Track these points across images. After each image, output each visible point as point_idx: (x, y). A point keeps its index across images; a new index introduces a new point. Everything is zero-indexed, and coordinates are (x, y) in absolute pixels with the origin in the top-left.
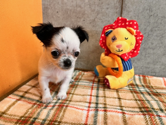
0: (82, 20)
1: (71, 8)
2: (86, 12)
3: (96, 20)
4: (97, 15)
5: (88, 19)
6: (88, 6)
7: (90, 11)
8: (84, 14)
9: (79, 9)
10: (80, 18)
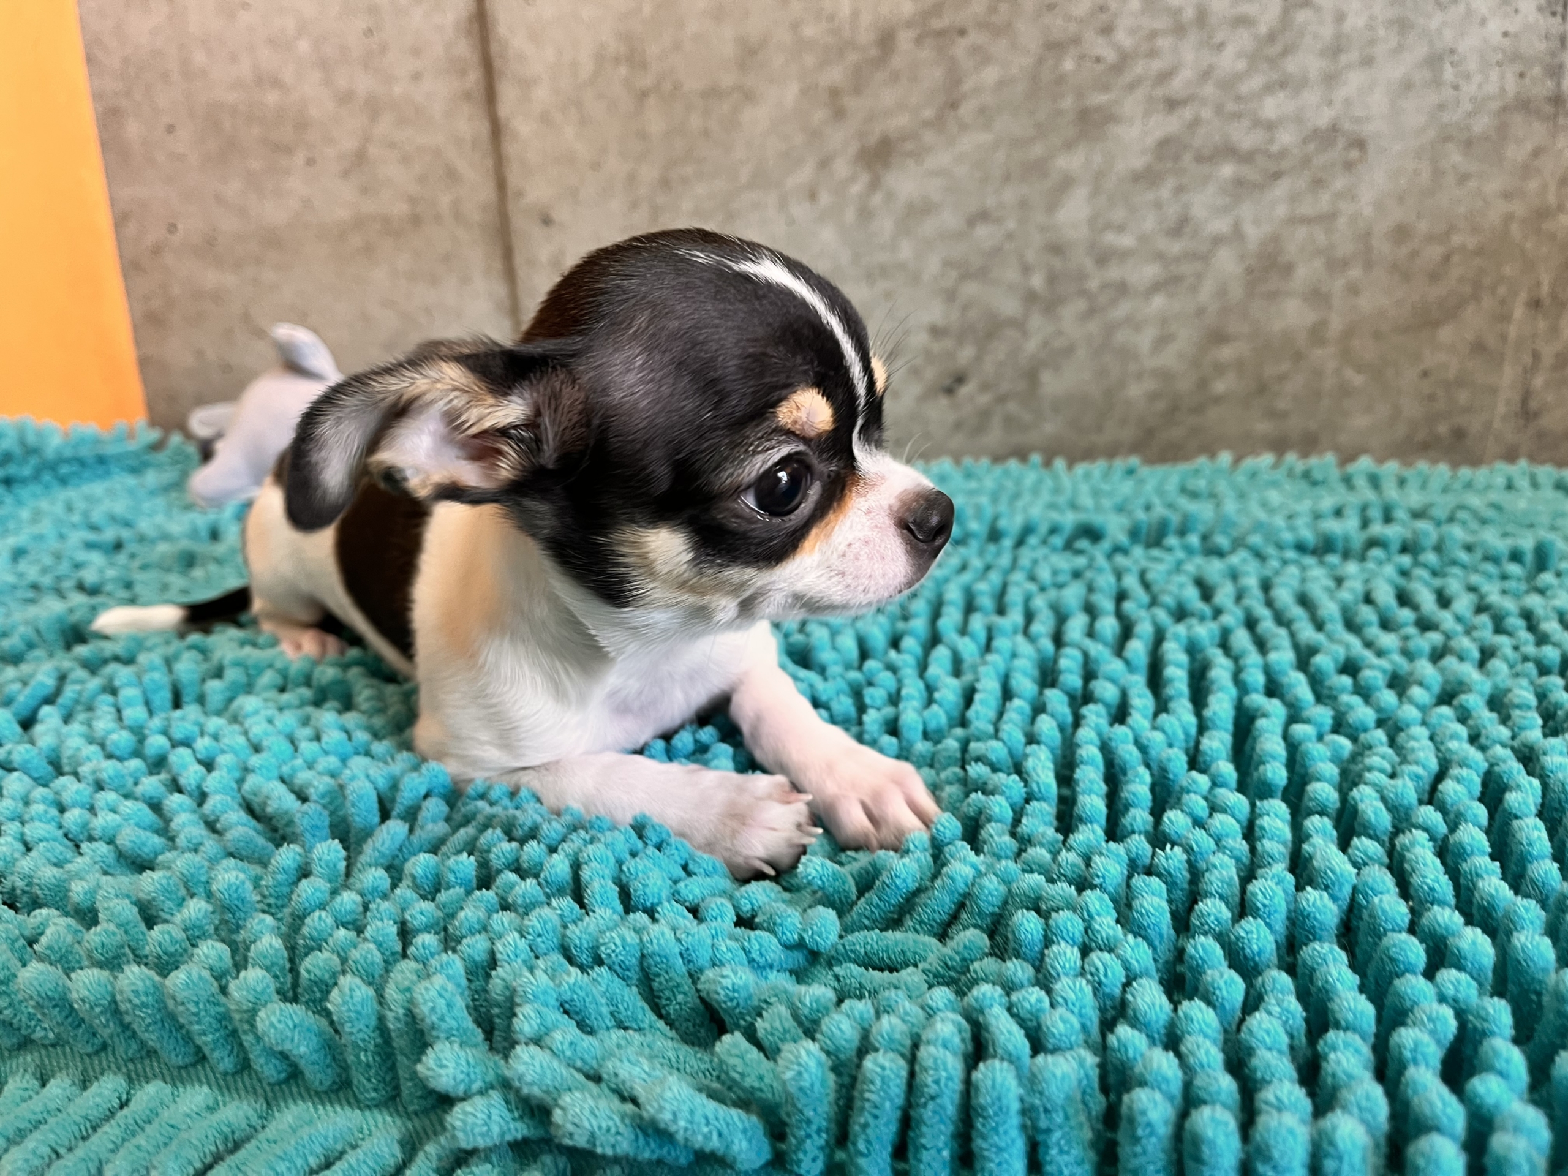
0: (300, 159)
1: (232, 97)
4: (374, 121)
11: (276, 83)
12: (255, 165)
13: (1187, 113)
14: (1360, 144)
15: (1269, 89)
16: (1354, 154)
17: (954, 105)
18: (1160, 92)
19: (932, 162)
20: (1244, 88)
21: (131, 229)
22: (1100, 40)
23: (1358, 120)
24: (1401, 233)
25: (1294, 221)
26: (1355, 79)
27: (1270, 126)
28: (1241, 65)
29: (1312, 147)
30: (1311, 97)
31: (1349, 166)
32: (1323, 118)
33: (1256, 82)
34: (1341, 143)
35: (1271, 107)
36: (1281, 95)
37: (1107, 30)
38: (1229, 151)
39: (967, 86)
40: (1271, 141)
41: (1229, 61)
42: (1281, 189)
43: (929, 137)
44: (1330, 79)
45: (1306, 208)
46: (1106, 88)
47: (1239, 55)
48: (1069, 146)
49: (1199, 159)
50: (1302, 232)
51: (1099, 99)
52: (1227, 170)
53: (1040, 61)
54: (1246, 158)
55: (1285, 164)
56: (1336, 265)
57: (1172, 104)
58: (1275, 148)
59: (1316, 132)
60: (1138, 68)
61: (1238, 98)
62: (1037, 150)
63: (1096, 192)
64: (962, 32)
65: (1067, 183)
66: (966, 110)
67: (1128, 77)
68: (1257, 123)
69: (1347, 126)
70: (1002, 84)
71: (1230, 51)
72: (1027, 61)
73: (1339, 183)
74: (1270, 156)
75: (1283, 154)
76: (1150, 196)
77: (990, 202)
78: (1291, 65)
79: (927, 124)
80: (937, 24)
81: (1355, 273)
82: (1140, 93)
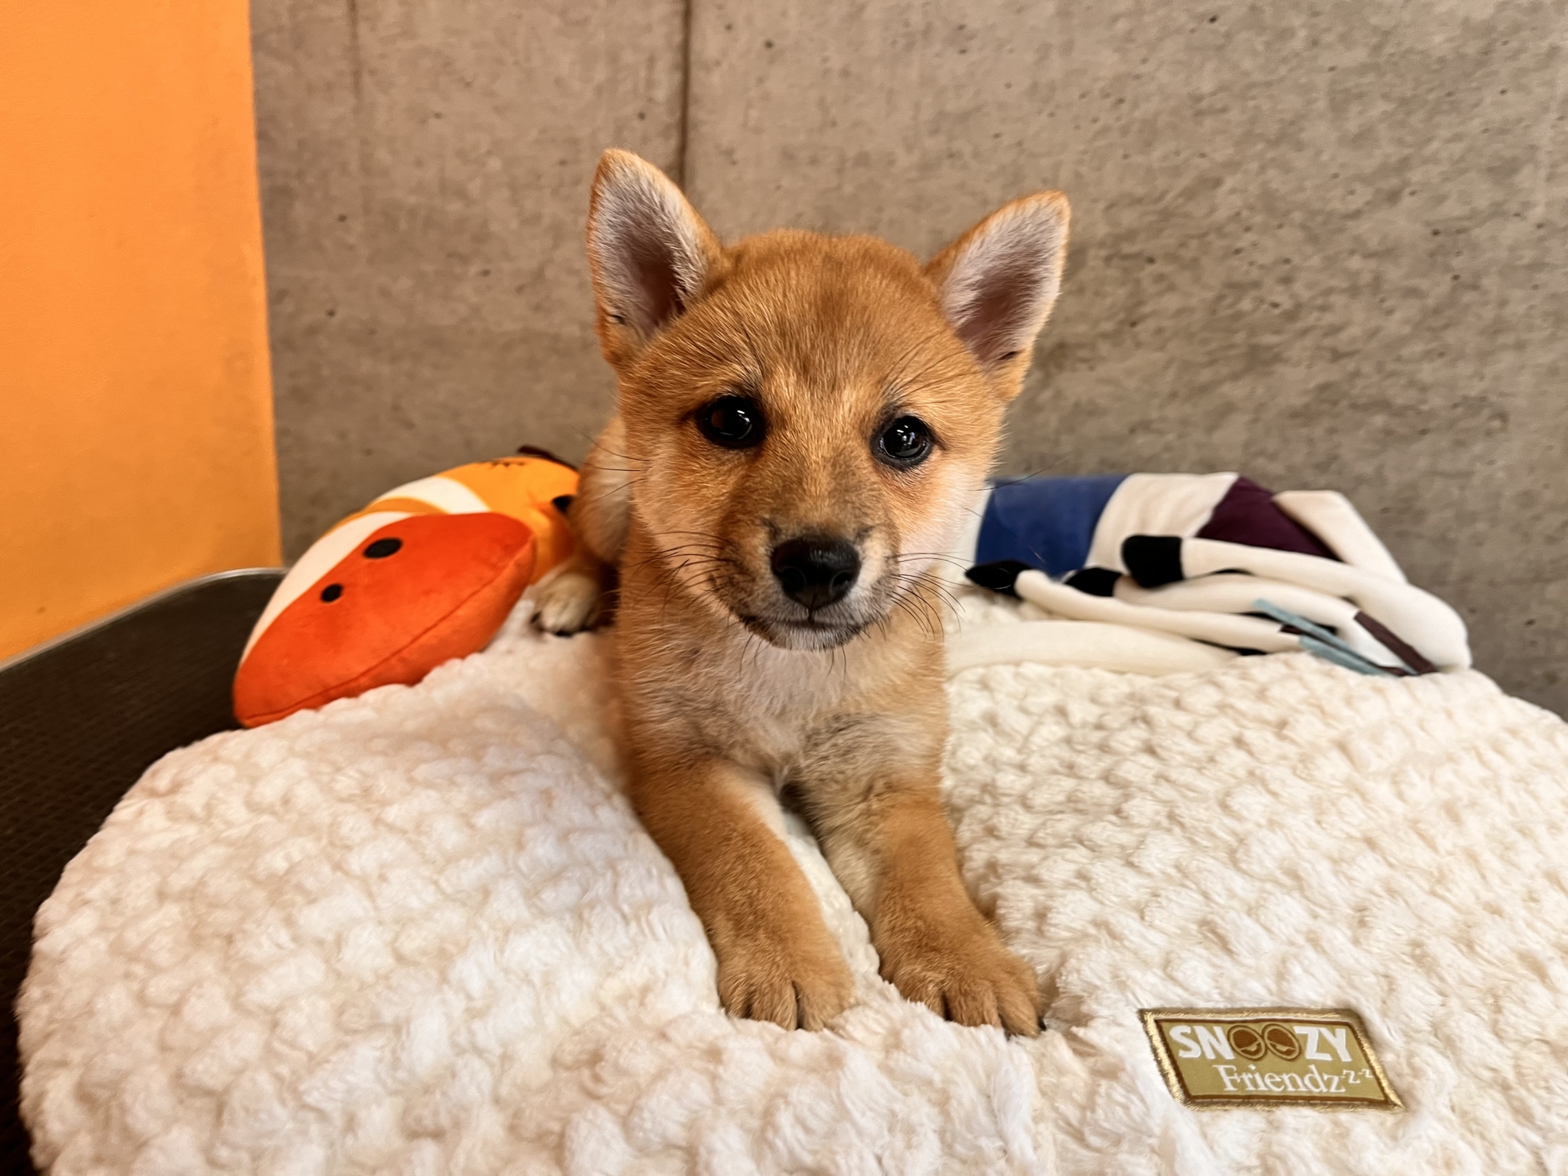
0: (474, 269)
1: (412, 200)
2: (495, 227)
3: (549, 273)
4: (555, 246)
5: (507, 266)
6: (505, 193)
7: (514, 224)
8: (482, 237)
9: (455, 207)
10: (464, 260)
11: (461, 193)
12: (428, 268)
13: (1350, 365)
14: (1503, 416)
15: (1428, 355)
16: (1496, 424)
17: (1134, 324)
18: (1328, 342)
19: (1102, 370)
20: (1405, 352)
21: (288, 306)
22: (1280, 288)
23: (1502, 394)
24: (1527, 499)
25: (1433, 473)
26: (1507, 360)
27: (1424, 389)
28: (1406, 330)
29: (1459, 411)
30: (1465, 369)
31: (1489, 433)
32: (1475, 389)
33: (1418, 348)
34: (1486, 412)
35: (1427, 372)
36: (1439, 362)
37: (1287, 280)
38: (1383, 405)
39: (1146, 309)
40: (1424, 402)
41: (1395, 325)
42: (1424, 444)
43: (1104, 348)
44: (1484, 356)
45: (1445, 465)
46: (1277, 332)
47: (1406, 322)
48: (1235, 377)
49: (1354, 406)
50: (1439, 484)
51: (1269, 339)
52: (1379, 420)
53: (1220, 298)
54: (1399, 412)
55: (1432, 424)
56: (1465, 518)
57: (1337, 356)
58: (1425, 407)
59: (1466, 398)
60: (1311, 319)
61: (1399, 359)
62: (1205, 376)
63: (1255, 420)
64: (1151, 261)
65: (1228, 409)
66: (1144, 330)
67: (1300, 325)
68: (1412, 383)
69: (1493, 398)
70: (1180, 312)
71: (1398, 315)
72: (1209, 295)
73: (1478, 448)
74: (1419, 413)
75: (1431, 414)
76: (1304, 431)
77: (1154, 415)
78: (1451, 337)
79: (1105, 336)
80: (1127, 248)
81: (1481, 526)
82: (1308, 341)
